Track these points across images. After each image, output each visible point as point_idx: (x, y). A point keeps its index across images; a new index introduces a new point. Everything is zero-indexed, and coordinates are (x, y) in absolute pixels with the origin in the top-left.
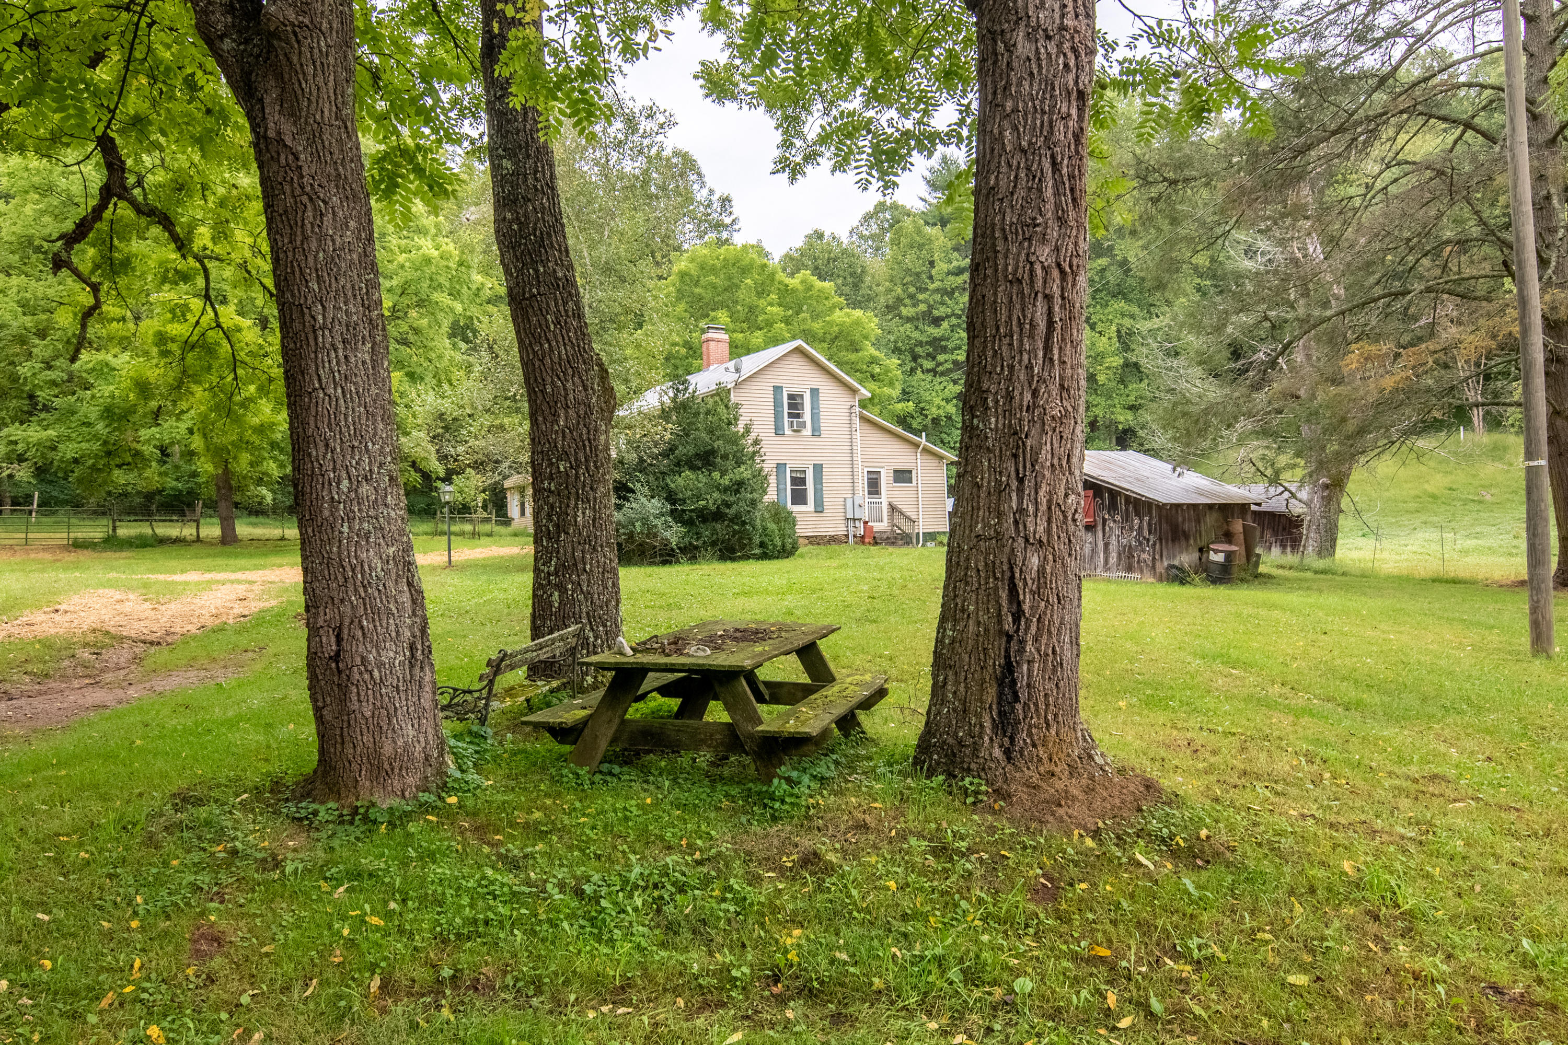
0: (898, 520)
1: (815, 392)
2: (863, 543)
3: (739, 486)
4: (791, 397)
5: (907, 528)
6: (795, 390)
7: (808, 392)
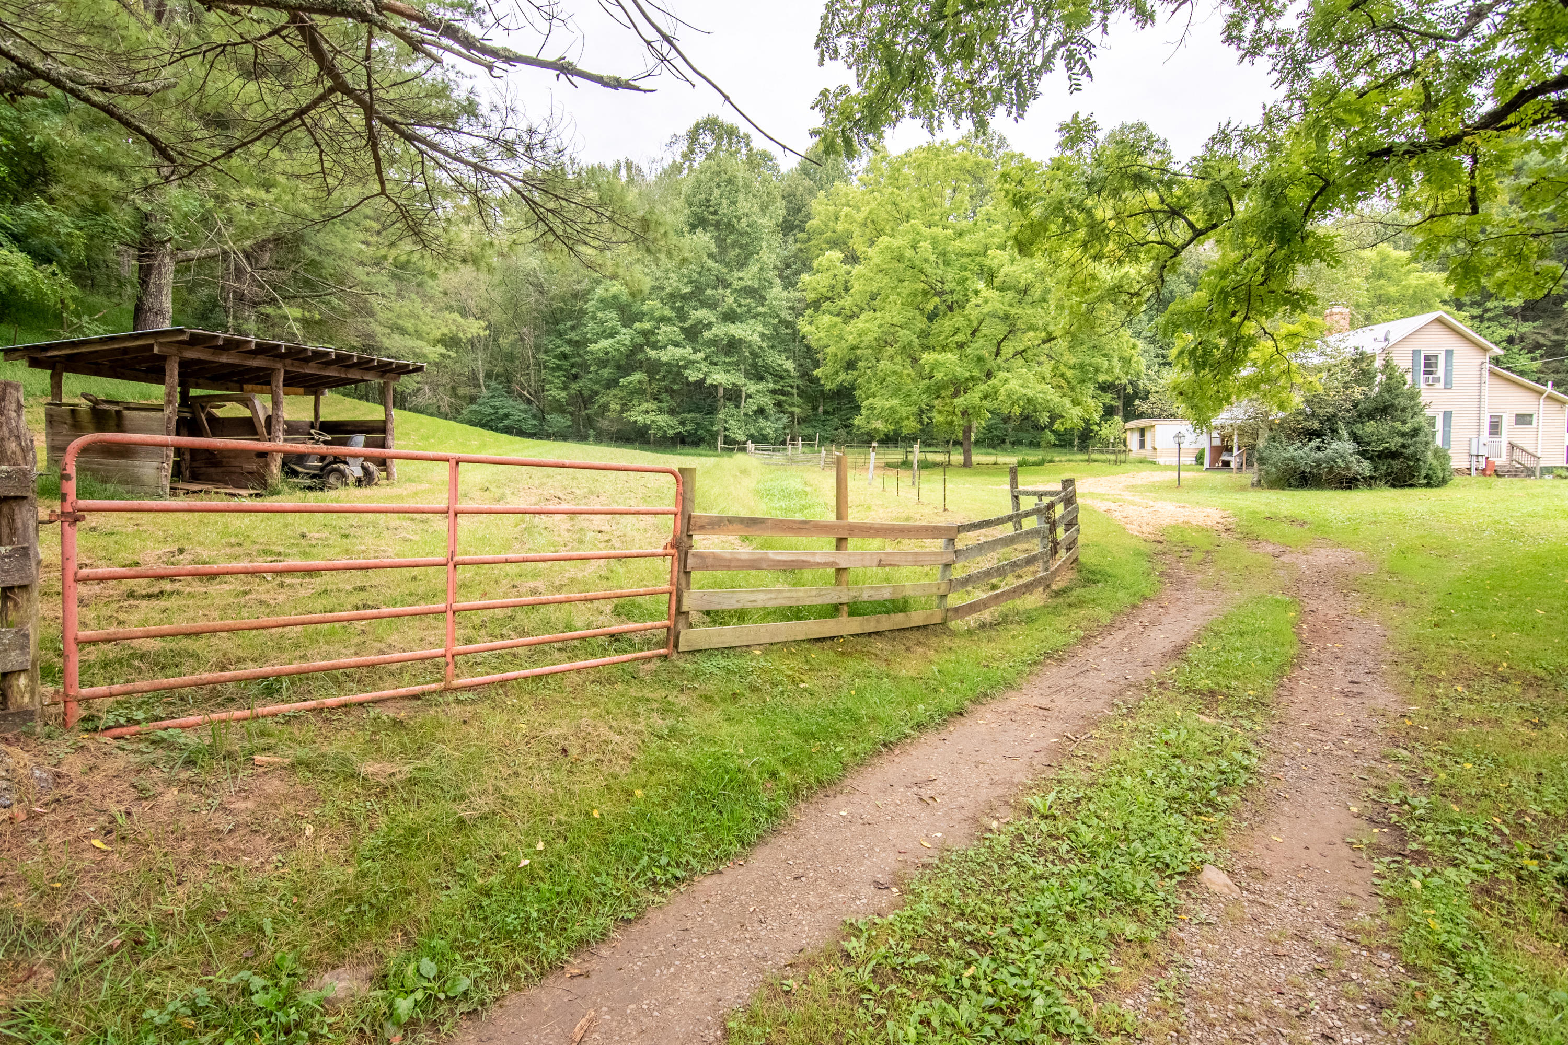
0: (1517, 455)
1: (1449, 353)
2: (1484, 475)
3: (1416, 432)
4: (1426, 358)
5: (1530, 463)
6: (1430, 352)
7: (1443, 353)
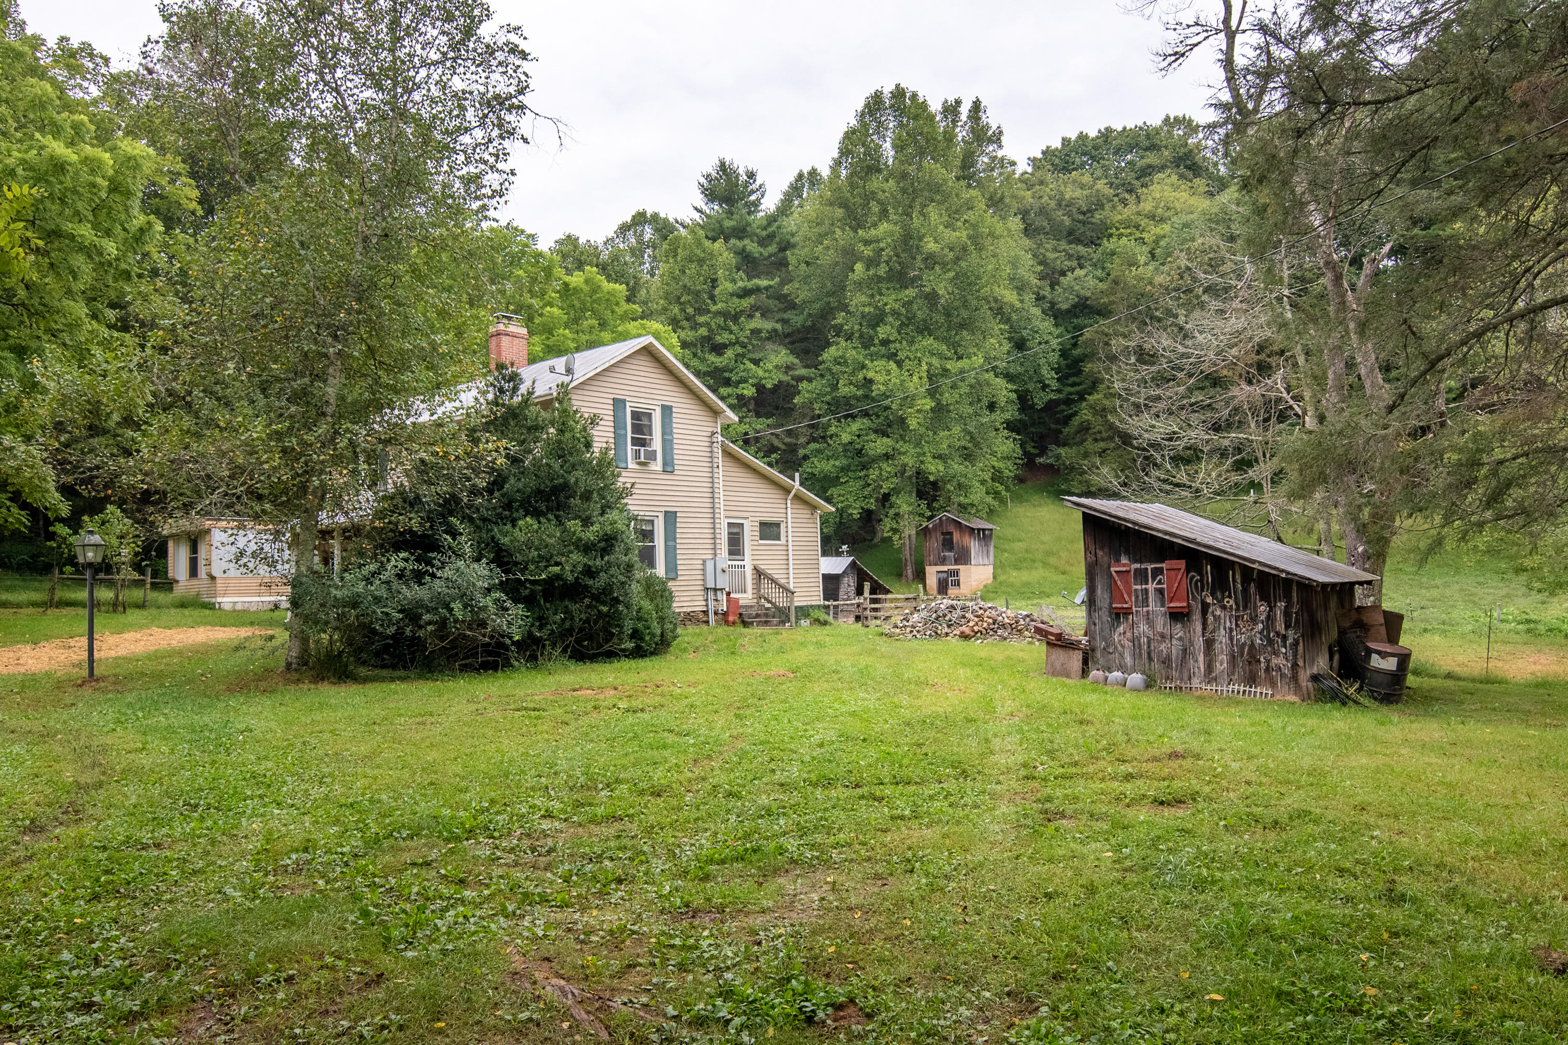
0: (767, 589)
1: (667, 411)
2: (727, 623)
3: (609, 542)
4: (636, 415)
5: (782, 602)
6: (642, 406)
7: (658, 410)
